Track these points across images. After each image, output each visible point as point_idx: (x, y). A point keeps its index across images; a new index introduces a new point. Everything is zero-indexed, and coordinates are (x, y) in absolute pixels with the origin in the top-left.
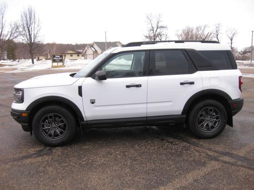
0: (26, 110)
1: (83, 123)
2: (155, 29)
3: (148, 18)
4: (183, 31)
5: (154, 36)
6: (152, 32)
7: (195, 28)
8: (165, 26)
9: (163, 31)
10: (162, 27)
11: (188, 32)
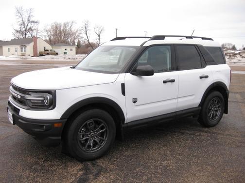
0: (62, 118)
1: (123, 126)
2: (26, 24)
3: (19, 12)
4: (52, 26)
5: (26, 30)
6: (23, 26)
7: (63, 23)
8: (36, 21)
9: (34, 26)
10: (33, 22)
11: (56, 28)
